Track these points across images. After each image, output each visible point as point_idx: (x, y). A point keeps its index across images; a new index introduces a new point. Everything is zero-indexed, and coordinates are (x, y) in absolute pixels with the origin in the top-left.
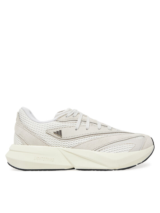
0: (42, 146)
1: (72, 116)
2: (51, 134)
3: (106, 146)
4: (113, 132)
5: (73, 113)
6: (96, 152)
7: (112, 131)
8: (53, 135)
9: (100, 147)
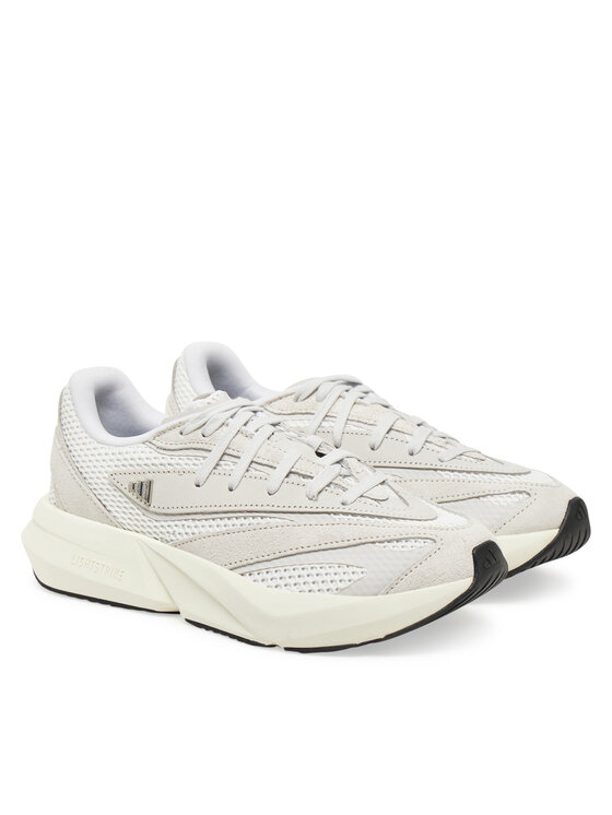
0: (99, 524)
1: (200, 431)
2: (122, 488)
3: (268, 564)
4: (320, 510)
5: (202, 422)
6: (235, 574)
7: (315, 504)
8: (126, 492)
9: (245, 563)
